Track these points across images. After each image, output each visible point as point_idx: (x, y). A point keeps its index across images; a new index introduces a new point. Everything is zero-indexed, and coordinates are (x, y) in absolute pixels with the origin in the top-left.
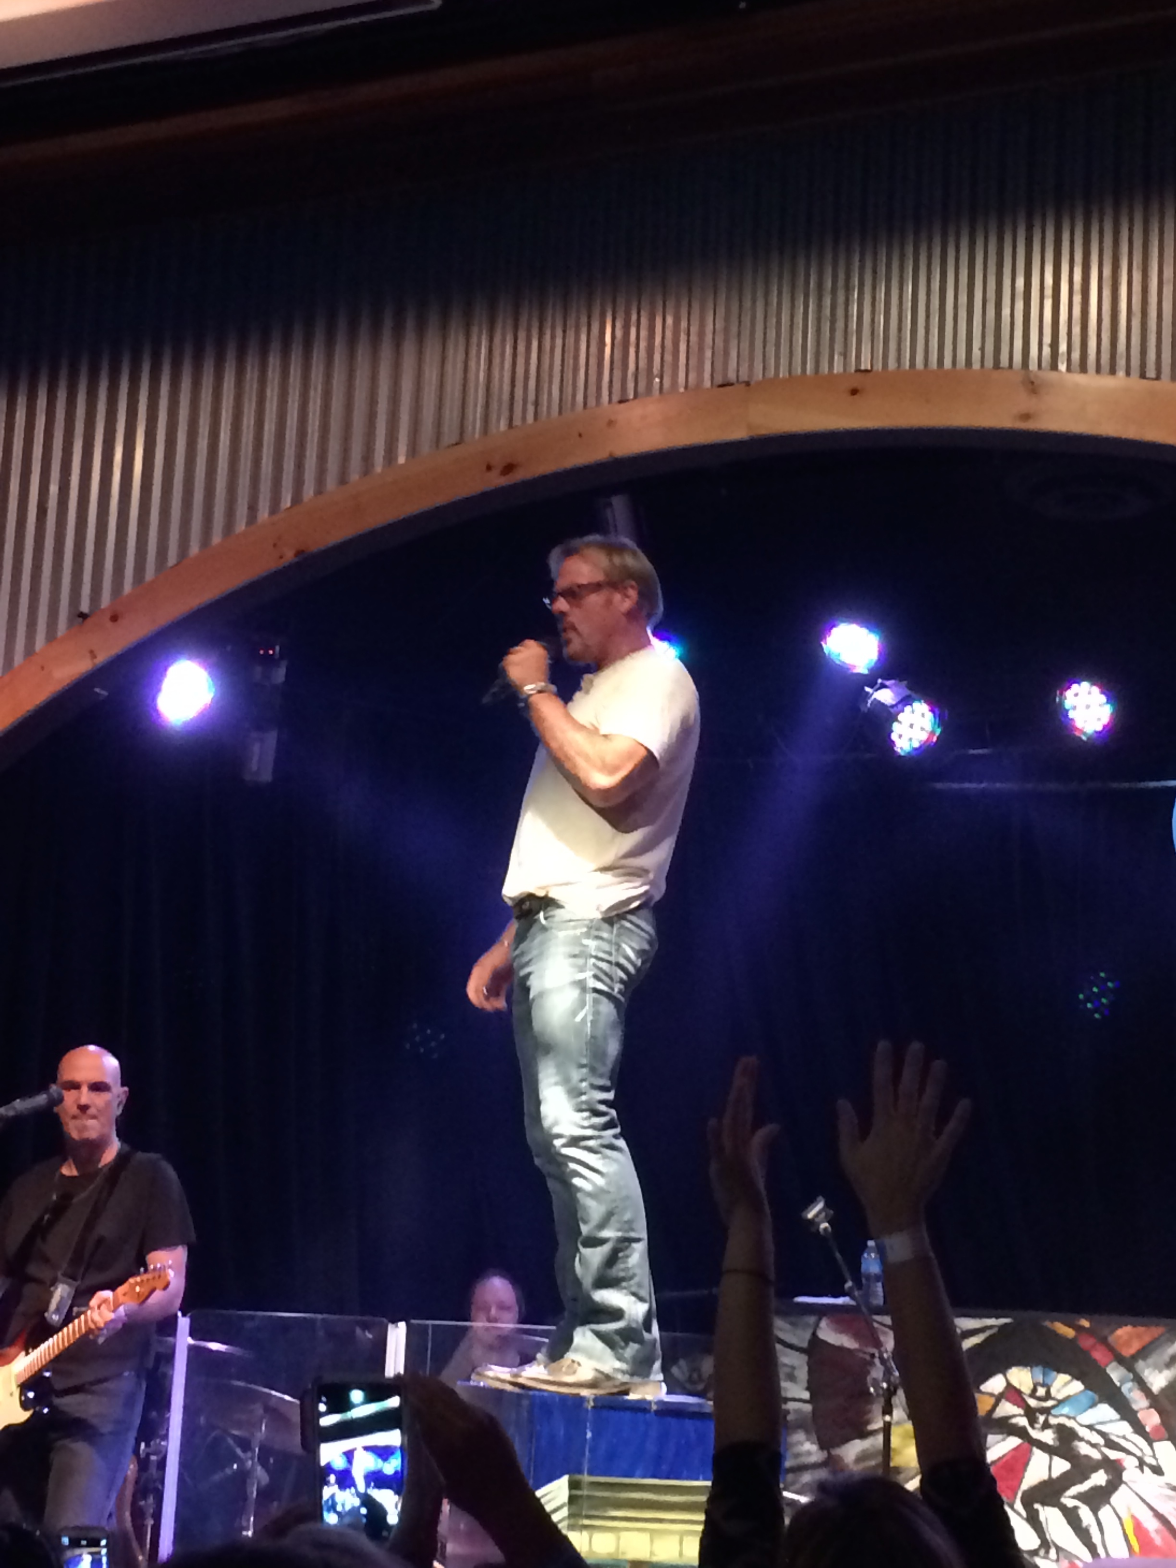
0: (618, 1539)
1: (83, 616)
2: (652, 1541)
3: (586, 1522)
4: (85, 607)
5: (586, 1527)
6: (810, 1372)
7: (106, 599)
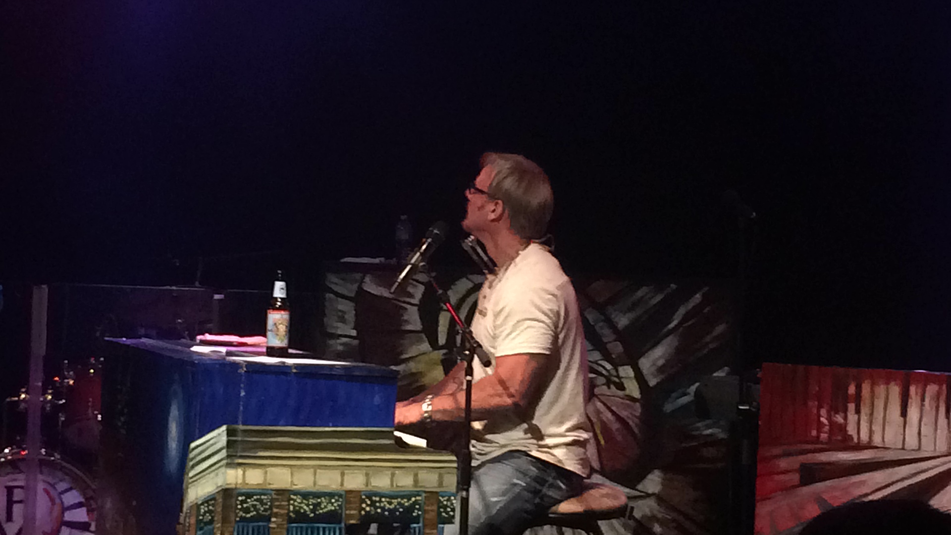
0: (266, 473)
2: (292, 474)
3: (240, 461)
5: (240, 464)
6: (356, 315)
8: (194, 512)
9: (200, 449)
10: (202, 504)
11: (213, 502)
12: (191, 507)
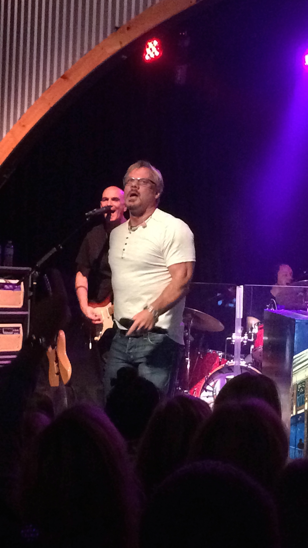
1: (117, 28)
4: (117, 25)
7: (125, 22)
8: (296, 388)
9: (298, 359)
10: (299, 384)
11: (304, 383)
12: (294, 385)
